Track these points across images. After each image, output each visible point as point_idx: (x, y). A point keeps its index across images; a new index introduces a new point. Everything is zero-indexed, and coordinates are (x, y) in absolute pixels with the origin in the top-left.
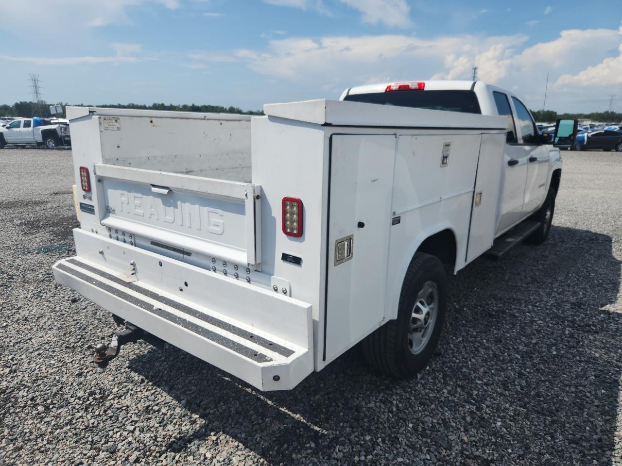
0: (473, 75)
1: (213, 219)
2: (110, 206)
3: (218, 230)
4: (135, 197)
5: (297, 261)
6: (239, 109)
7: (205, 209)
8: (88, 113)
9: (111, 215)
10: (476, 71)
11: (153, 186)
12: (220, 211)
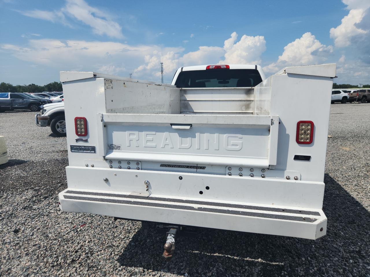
0: (161, 67)
1: (232, 141)
2: (114, 144)
3: (238, 148)
4: (147, 134)
5: (307, 158)
6: (10, 84)
7: (225, 136)
8: (92, 76)
9: (114, 150)
10: (163, 65)
11: (172, 124)
12: (240, 136)
